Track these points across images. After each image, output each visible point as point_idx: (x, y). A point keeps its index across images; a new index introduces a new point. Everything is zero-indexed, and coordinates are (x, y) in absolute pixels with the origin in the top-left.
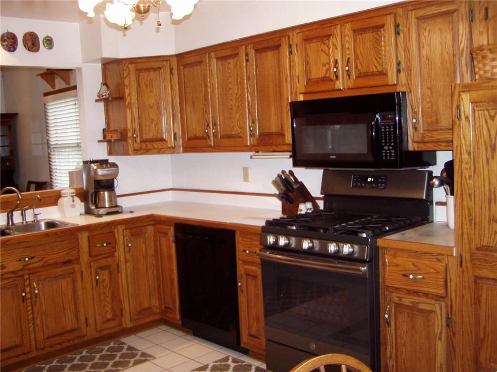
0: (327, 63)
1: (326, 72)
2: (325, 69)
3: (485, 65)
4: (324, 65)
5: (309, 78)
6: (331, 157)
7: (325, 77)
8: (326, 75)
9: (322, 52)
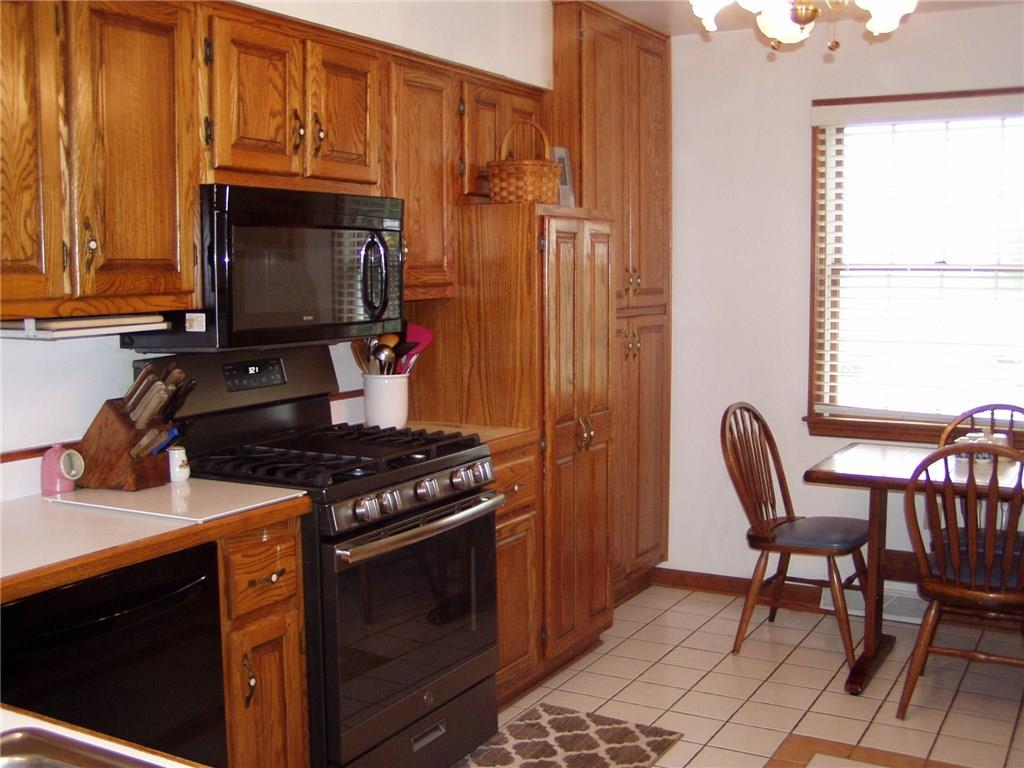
0: (279, 113)
1: (277, 130)
2: (275, 123)
3: (509, 185)
4: (273, 115)
5: (241, 135)
6: (305, 318)
7: (273, 142)
8: (276, 137)
9: (271, 86)
